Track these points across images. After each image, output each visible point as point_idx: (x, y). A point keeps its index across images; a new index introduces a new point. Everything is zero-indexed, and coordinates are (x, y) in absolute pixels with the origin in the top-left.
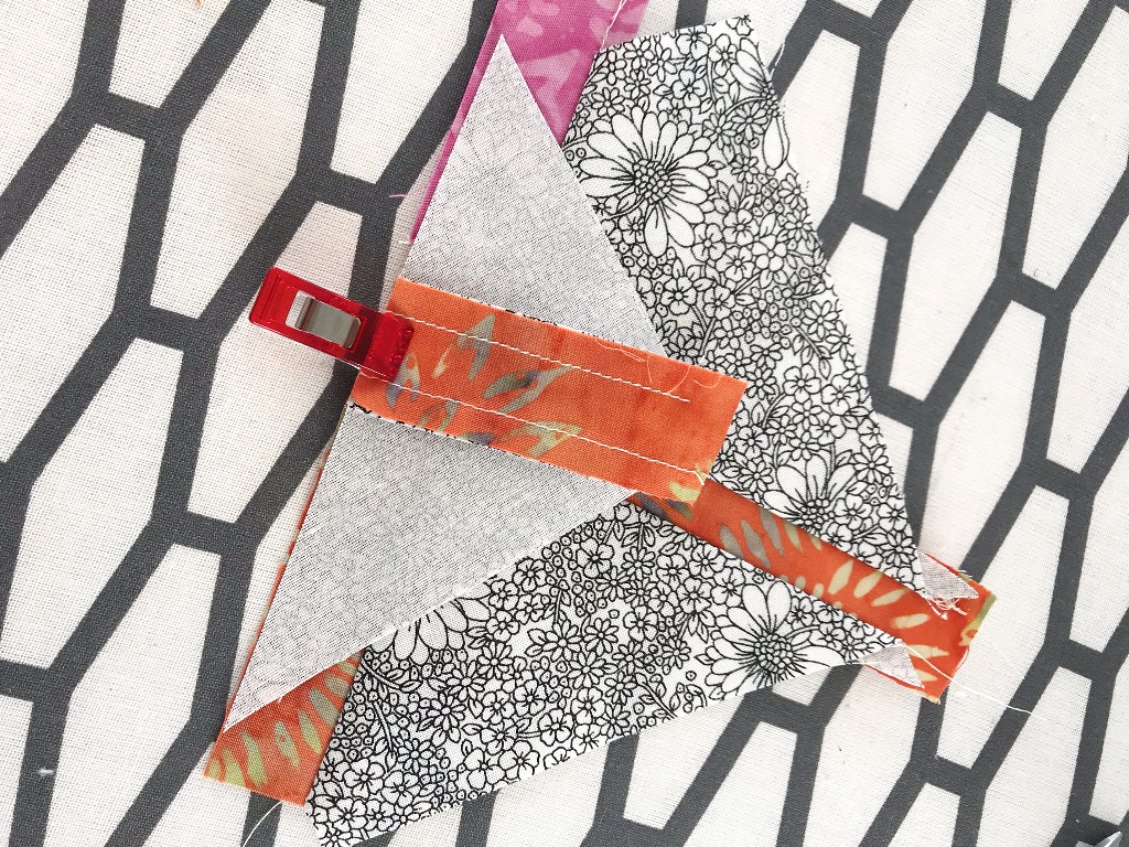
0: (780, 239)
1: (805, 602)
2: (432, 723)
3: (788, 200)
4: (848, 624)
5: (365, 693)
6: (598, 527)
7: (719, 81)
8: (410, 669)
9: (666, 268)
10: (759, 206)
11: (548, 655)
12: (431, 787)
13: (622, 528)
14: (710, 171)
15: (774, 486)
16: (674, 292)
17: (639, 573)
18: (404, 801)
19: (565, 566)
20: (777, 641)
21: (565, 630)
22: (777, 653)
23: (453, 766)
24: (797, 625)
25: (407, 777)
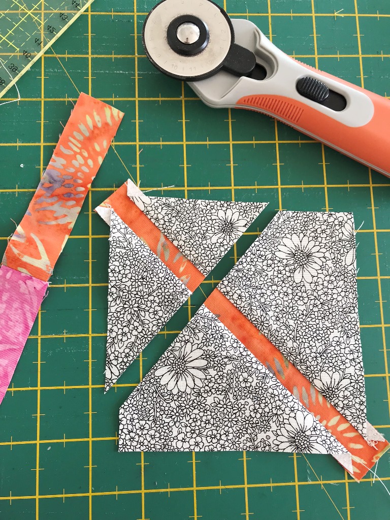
0: (343, 290)
1: (318, 425)
2: (171, 417)
3: (350, 278)
4: (332, 439)
5: (152, 397)
6: (250, 369)
7: (336, 231)
8: (170, 395)
9: (299, 288)
10: (339, 277)
11: (219, 408)
12: (163, 441)
13: (258, 373)
14: (324, 260)
15: (319, 378)
16: (300, 297)
17: (260, 392)
18: (153, 442)
19: (234, 379)
20: (304, 436)
21: (227, 402)
22: (303, 441)
23: (173, 436)
24: (313, 433)
25: (156, 433)
